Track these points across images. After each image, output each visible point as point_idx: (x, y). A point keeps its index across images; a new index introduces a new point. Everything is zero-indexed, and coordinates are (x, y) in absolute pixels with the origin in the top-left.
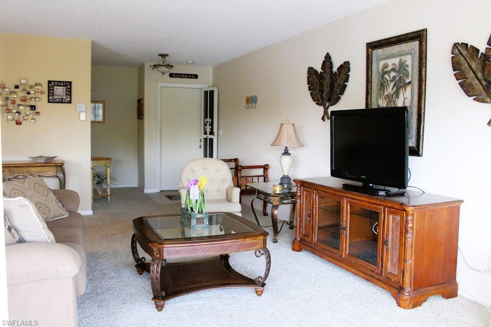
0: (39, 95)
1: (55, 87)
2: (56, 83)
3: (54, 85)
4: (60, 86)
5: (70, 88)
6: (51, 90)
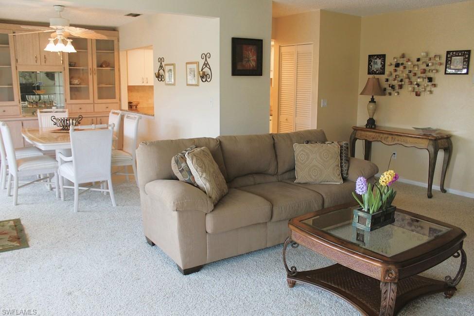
0: (438, 67)
1: (453, 58)
2: (454, 53)
3: (452, 56)
4: (458, 56)
5: (469, 58)
6: (449, 60)
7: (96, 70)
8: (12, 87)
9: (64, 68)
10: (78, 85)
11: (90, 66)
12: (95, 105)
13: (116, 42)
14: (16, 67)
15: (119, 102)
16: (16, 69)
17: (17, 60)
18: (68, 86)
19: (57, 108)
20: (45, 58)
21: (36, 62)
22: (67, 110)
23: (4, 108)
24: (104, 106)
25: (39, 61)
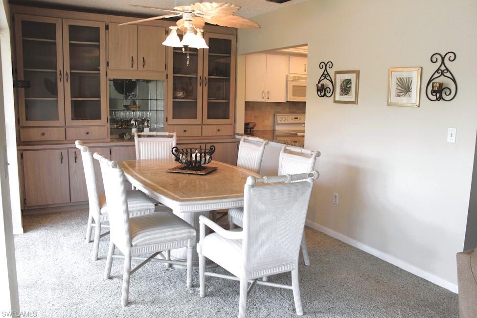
7: (207, 78)
8: (100, 101)
9: (167, 75)
10: (182, 98)
11: (200, 74)
12: (203, 126)
13: (233, 43)
14: (106, 72)
15: (233, 123)
16: (106, 76)
17: (108, 63)
18: (171, 100)
19: (150, 131)
20: (144, 61)
21: (132, 67)
22: (175, 134)
23: (87, 130)
24: (215, 128)
25: (135, 66)
